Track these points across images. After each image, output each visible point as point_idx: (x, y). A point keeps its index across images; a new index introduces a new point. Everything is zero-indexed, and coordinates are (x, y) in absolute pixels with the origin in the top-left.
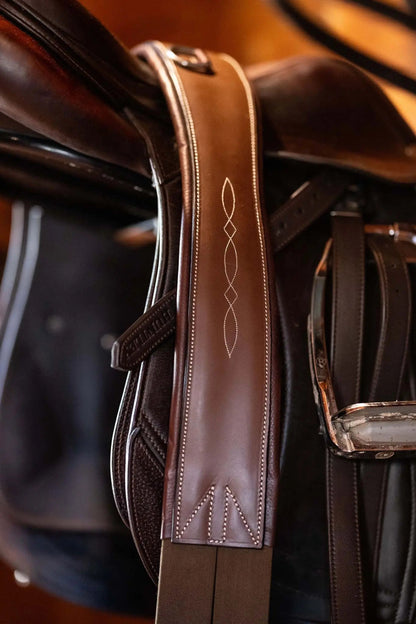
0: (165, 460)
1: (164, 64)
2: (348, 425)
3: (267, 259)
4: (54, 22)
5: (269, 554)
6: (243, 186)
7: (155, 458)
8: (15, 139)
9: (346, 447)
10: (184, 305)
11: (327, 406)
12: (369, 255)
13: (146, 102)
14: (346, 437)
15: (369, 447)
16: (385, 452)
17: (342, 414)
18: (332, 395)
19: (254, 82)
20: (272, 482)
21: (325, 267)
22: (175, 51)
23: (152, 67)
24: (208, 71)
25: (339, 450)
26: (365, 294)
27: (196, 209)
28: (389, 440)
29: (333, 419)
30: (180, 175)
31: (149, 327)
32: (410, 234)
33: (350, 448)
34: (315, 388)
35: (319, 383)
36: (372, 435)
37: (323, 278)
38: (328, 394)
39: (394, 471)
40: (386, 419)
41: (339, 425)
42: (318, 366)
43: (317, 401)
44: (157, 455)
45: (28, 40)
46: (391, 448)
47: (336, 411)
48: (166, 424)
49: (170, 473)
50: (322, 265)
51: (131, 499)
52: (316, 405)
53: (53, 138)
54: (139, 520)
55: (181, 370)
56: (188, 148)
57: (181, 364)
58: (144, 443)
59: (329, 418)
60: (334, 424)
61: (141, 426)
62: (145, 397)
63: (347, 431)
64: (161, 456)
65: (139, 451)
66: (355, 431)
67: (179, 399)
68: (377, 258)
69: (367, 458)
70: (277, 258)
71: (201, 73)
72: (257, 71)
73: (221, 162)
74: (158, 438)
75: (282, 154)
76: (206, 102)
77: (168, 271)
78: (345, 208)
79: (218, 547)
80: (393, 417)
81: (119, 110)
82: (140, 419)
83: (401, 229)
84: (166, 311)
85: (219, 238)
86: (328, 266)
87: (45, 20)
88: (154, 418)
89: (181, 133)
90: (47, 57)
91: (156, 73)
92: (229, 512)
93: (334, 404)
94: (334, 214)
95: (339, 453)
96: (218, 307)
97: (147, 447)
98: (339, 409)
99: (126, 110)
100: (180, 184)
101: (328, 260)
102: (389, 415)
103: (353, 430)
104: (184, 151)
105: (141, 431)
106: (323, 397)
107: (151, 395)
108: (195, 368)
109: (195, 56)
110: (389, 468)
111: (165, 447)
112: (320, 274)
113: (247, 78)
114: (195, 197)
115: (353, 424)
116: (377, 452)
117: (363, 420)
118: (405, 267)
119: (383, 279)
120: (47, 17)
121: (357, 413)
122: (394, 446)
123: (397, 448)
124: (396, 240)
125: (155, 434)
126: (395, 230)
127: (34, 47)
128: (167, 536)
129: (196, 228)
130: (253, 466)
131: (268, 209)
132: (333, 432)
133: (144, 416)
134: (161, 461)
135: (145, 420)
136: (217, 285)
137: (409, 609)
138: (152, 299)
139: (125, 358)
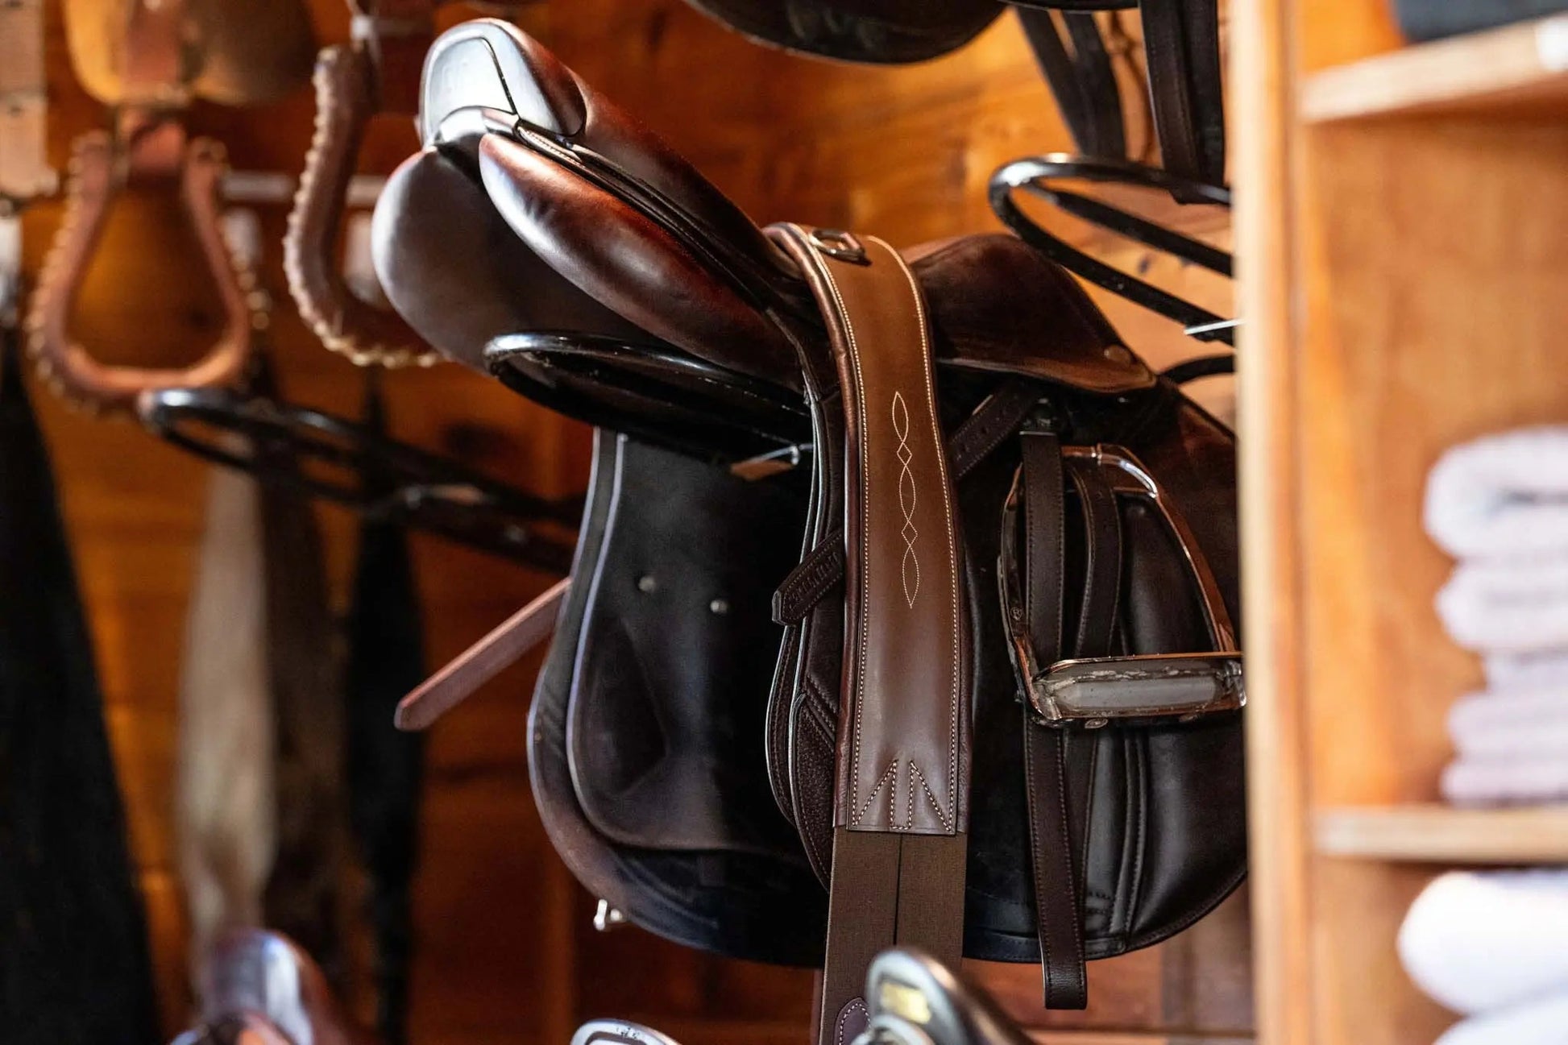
0: (835, 734)
1: (807, 252)
2: (1052, 688)
3: (949, 490)
4: (687, 210)
5: (962, 844)
6: (916, 400)
7: (824, 731)
8: (628, 348)
9: (1050, 714)
10: (854, 545)
11: (1027, 666)
12: (1069, 483)
13: (789, 299)
14: (1050, 701)
15: (1079, 713)
16: (1096, 719)
17: (1046, 674)
18: (1030, 652)
19: (915, 267)
20: (966, 758)
21: (1015, 498)
22: (818, 235)
23: (792, 255)
24: (862, 260)
25: (1043, 717)
26: (1066, 532)
27: (863, 431)
28: (1102, 705)
29: (1034, 680)
30: (839, 388)
31: (813, 574)
32: (1118, 458)
33: (1055, 715)
34: (1010, 645)
35: (1015, 638)
36: (1083, 698)
37: (1013, 513)
38: (1026, 651)
39: (1104, 747)
40: (1098, 680)
41: (1041, 688)
42: (1012, 617)
43: (1013, 661)
44: (825, 728)
45: (661, 233)
46: (1104, 715)
47: (1036, 671)
48: (836, 691)
49: (843, 748)
50: (1011, 497)
51: (796, 781)
52: (1012, 666)
53: (686, 348)
54: (805, 804)
55: (853, 624)
56: (848, 357)
57: (854, 617)
58: (811, 713)
59: (1029, 679)
60: (1035, 686)
61: (806, 692)
62: (809, 658)
63: (1051, 695)
64: (831, 728)
65: (805, 722)
66: (1061, 695)
67: (852, 658)
68: (1079, 486)
69: (1077, 727)
70: (959, 486)
71: (853, 262)
72: (918, 253)
73: (887, 374)
74: (826, 707)
75: (957, 361)
76: (864, 298)
77: (831, 506)
78: (1037, 427)
79: (902, 834)
80: (1106, 676)
81: (761, 309)
82: (805, 684)
83: (1104, 451)
84: (831, 554)
85: (891, 466)
86: (1018, 497)
87: (676, 207)
88: (821, 682)
89: (837, 336)
90: (684, 253)
91: (799, 264)
92: (915, 792)
93: (1034, 663)
94: (1022, 433)
95: (1042, 722)
96: (895, 549)
97: (814, 718)
98: (1040, 670)
99: (770, 312)
100: (840, 400)
101: (1018, 490)
102: (1102, 673)
103: (1057, 693)
104: (842, 358)
105: (808, 697)
106: (1020, 656)
107: (816, 656)
108: (871, 619)
109: (844, 241)
110: (1098, 744)
111: (836, 719)
112: (1009, 508)
113: (906, 265)
114: (860, 419)
115: (1058, 686)
116: (1089, 719)
117: (1071, 681)
118: (1113, 496)
119: (1088, 513)
120: (668, 196)
121: (1065, 671)
122: (1107, 712)
123: (1111, 714)
124: (1099, 462)
125: (821, 701)
126: (1097, 452)
127: (669, 242)
128: (841, 823)
129: (864, 453)
130: (941, 738)
131: (948, 427)
132: (1034, 696)
133: (809, 680)
134: (831, 735)
135: (811, 686)
136: (893, 521)
137: (1132, 885)
138: (813, 538)
139: (787, 611)
